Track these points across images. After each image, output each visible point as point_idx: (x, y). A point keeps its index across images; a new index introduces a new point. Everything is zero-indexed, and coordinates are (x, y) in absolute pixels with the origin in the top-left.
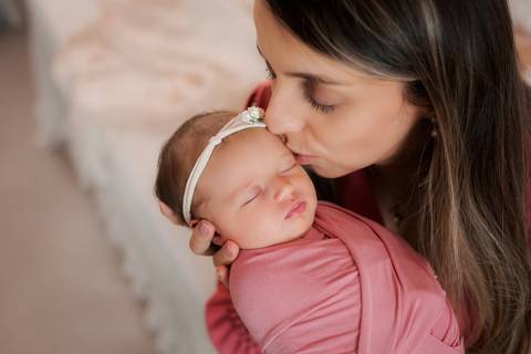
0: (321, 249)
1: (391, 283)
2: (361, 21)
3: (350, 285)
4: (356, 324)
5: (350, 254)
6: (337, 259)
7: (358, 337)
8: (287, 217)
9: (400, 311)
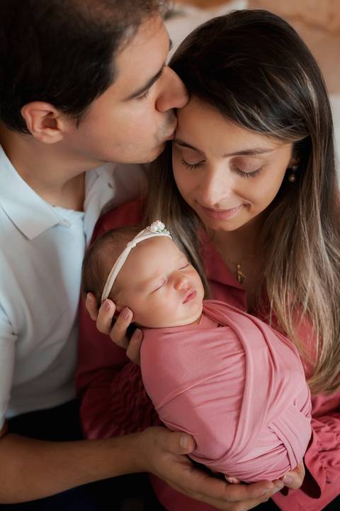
5: (239, 340)
8: (185, 302)
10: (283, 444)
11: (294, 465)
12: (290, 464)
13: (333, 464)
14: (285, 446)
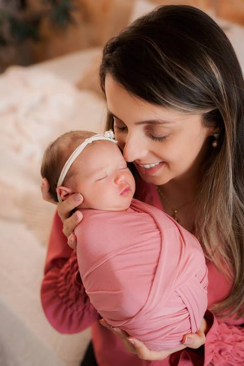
0: (138, 217)
1: (179, 242)
2: (180, 82)
3: (154, 237)
4: (155, 259)
5: (156, 223)
6: (147, 224)
7: (157, 267)
8: (121, 194)
9: (182, 257)
10: (186, 308)
11: (194, 330)
12: (191, 328)
13: (222, 353)
14: (187, 310)
